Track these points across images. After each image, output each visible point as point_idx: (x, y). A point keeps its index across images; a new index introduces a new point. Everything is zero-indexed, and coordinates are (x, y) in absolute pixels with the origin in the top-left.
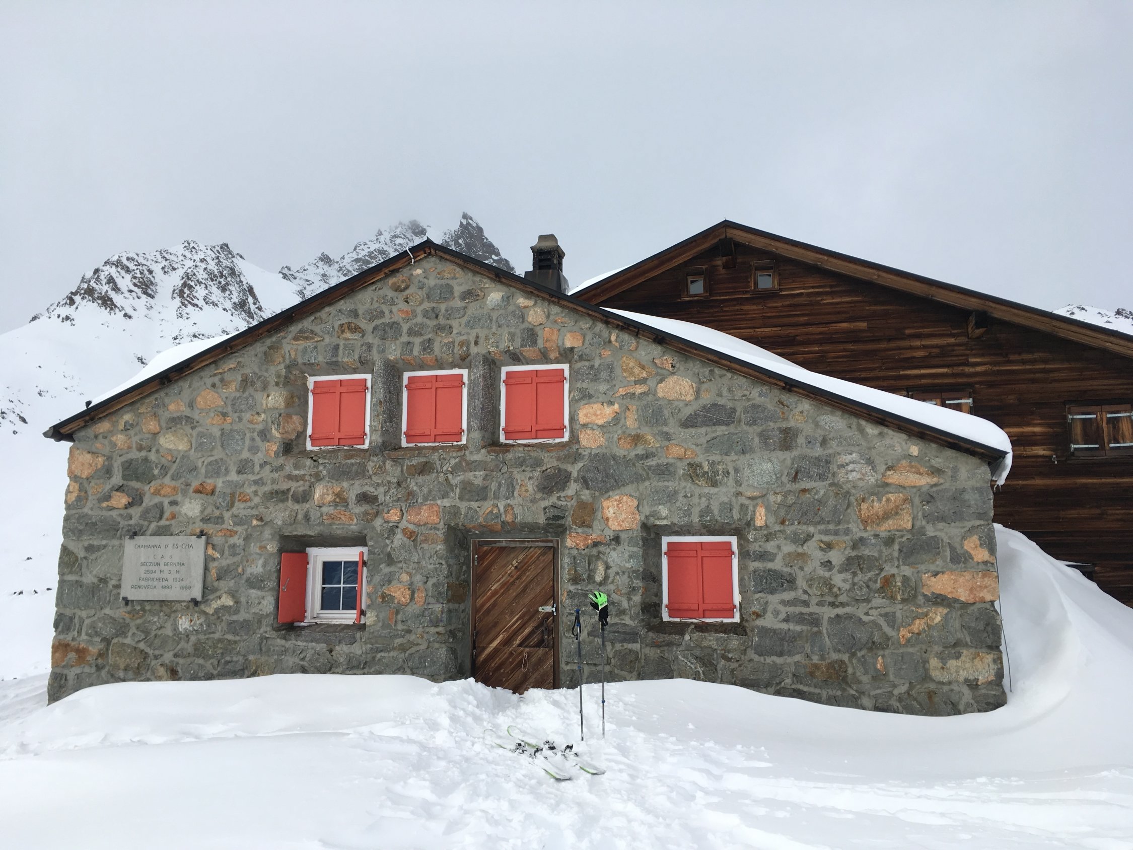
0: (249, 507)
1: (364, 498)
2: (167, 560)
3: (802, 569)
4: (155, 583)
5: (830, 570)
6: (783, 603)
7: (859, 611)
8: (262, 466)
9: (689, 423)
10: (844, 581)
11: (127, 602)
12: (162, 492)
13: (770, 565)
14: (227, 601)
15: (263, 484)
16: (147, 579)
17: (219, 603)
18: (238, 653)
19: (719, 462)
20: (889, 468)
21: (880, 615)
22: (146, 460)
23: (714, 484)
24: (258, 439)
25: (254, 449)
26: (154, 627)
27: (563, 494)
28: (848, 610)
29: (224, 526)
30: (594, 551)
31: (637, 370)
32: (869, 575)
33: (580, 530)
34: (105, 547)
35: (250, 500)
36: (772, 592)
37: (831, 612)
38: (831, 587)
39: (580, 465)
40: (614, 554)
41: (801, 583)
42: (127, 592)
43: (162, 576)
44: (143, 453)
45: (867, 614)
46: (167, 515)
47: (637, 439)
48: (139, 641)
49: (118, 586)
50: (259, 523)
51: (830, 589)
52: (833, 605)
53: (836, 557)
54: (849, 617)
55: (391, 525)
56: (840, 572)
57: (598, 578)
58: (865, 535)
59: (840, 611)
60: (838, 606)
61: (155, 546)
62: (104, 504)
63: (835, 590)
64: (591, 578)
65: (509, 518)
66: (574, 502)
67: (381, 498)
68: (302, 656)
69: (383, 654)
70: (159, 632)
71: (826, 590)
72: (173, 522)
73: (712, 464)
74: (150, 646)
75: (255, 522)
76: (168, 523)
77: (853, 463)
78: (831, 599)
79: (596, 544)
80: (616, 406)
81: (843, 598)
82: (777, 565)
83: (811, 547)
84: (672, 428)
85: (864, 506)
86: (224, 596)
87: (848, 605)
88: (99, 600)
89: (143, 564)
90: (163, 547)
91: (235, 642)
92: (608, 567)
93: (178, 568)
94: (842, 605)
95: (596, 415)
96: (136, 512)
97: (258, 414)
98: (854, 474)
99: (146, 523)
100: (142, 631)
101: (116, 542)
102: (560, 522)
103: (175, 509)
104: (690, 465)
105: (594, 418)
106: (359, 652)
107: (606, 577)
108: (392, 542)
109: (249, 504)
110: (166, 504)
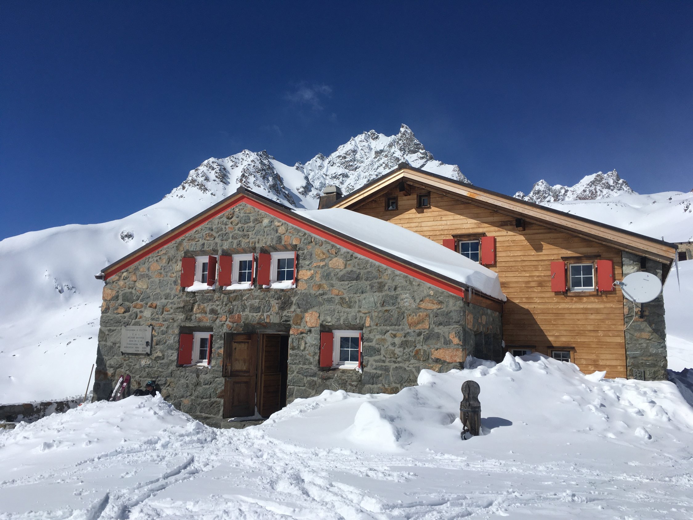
0: (169, 314)
1: (213, 311)
2: (138, 336)
3: (383, 346)
4: (133, 346)
5: (394, 347)
6: (376, 361)
7: (405, 365)
8: (174, 297)
9: (341, 279)
10: (400, 352)
11: (123, 354)
12: (137, 307)
13: (370, 344)
14: (160, 354)
15: (175, 304)
16: (130, 344)
17: (156, 355)
18: (163, 377)
19: (353, 297)
20: (421, 301)
21: (414, 367)
22: (131, 293)
23: (350, 307)
24: (173, 284)
25: (171, 289)
26: (133, 365)
27: (289, 311)
28: (401, 365)
29: (159, 322)
30: (301, 336)
31: (321, 255)
32: (411, 349)
33: (295, 327)
34: (115, 330)
35: (169, 311)
36: (371, 356)
37: (394, 365)
38: (394, 354)
39: (297, 297)
40: (309, 338)
41: (383, 352)
42: (123, 349)
43: (135, 343)
44: (130, 290)
45: (408, 367)
46: (138, 317)
47: (320, 286)
48: (127, 370)
49: (119, 347)
50: (172, 321)
51: (394, 355)
52: (395, 362)
53: (397, 341)
54: (401, 368)
55: (222, 322)
56: (398, 348)
57: (302, 348)
58: (409, 331)
59: (397, 365)
60: (397, 363)
61: (133, 330)
62: (115, 312)
63: (396, 356)
64: (299, 348)
65: (268, 321)
66: (294, 314)
67: (219, 311)
68: (187, 379)
69: (217, 379)
70: (135, 367)
71: (392, 356)
72: (141, 320)
73: (350, 298)
74: (131, 372)
75: (171, 321)
76: (139, 320)
77: (407, 298)
78: (395, 360)
79: (302, 333)
80: (312, 271)
81: (399, 360)
82: (373, 344)
83: (388, 336)
84: (334, 282)
85: (410, 318)
86: (159, 352)
87: (401, 362)
88: (113, 352)
89: (129, 338)
90: (136, 330)
91: (162, 372)
92: (306, 343)
93: (140, 339)
94: (399, 362)
95: (304, 275)
96: (127, 314)
97: (173, 273)
98: (407, 303)
99: (131, 320)
100: (128, 366)
101: (119, 328)
102: (288, 323)
103: (141, 314)
104: (341, 298)
105: (303, 276)
106: (208, 378)
107: (305, 348)
108: (222, 330)
109: (169, 313)
110: (138, 313)
